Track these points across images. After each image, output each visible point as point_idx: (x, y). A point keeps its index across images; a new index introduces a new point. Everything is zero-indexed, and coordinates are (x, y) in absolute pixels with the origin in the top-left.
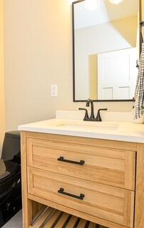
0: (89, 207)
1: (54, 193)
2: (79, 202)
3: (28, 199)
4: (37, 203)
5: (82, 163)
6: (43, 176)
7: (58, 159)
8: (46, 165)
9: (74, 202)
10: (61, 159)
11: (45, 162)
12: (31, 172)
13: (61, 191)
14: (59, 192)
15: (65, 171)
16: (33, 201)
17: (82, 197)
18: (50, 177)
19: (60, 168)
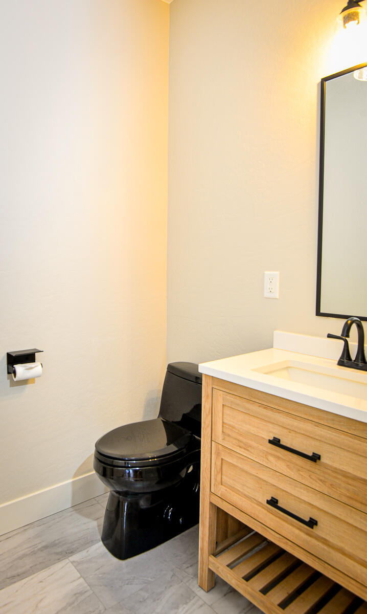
0: (325, 547)
1: (259, 504)
2: (307, 534)
3: (211, 503)
4: (226, 514)
5: (315, 458)
6: (240, 465)
7: (270, 442)
8: (247, 447)
9: (297, 531)
10: (276, 442)
11: (245, 440)
12: (218, 454)
13: (273, 502)
14: (268, 502)
15: (281, 467)
16: (218, 509)
17: (312, 523)
18: (254, 472)
19: (271, 458)
